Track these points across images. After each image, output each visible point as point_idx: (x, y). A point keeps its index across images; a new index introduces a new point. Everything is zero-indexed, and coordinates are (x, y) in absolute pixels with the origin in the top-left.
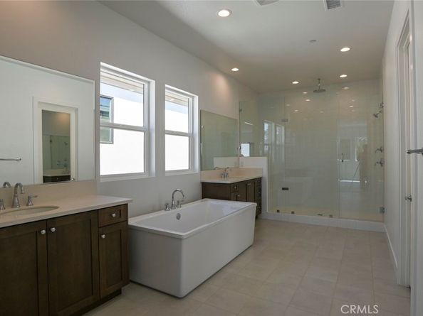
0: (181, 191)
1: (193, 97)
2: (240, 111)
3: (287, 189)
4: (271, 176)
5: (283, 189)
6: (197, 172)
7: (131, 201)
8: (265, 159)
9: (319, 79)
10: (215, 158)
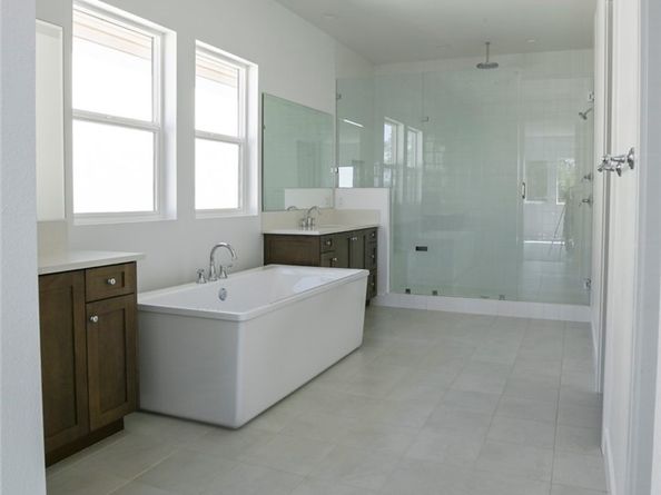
0: (228, 247)
1: (247, 67)
2: (339, 97)
3: (425, 249)
4: (396, 227)
5: (418, 249)
6: (256, 214)
7: (143, 257)
8: (385, 192)
9: (488, 44)
10: (287, 191)
